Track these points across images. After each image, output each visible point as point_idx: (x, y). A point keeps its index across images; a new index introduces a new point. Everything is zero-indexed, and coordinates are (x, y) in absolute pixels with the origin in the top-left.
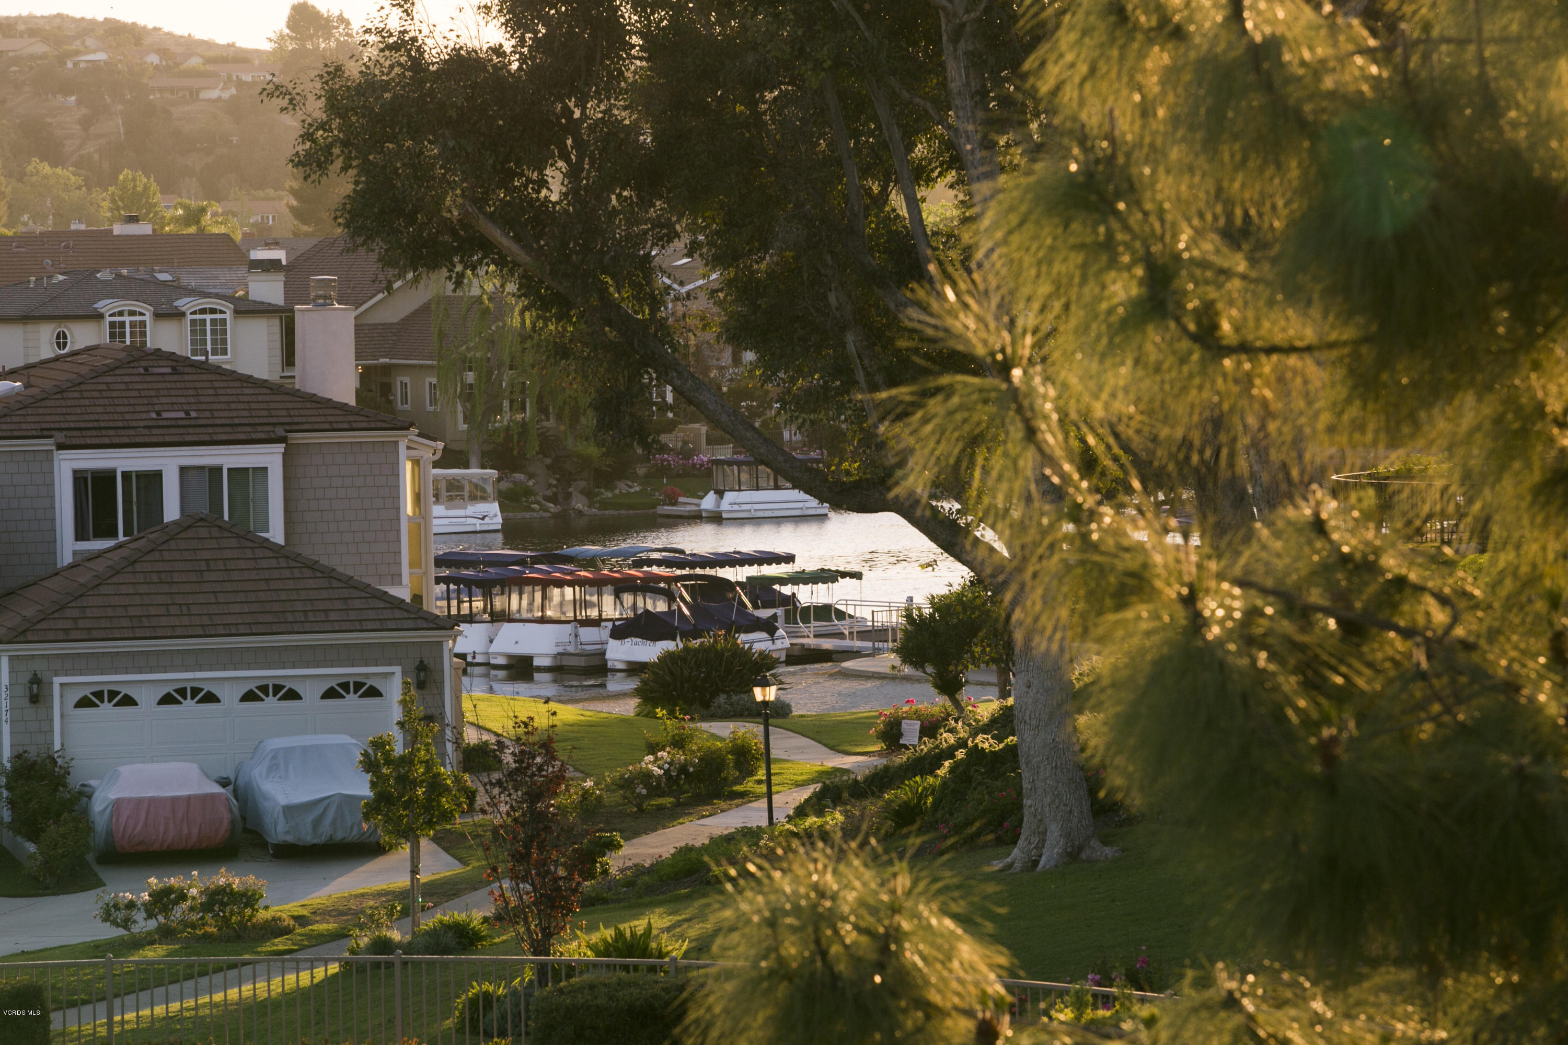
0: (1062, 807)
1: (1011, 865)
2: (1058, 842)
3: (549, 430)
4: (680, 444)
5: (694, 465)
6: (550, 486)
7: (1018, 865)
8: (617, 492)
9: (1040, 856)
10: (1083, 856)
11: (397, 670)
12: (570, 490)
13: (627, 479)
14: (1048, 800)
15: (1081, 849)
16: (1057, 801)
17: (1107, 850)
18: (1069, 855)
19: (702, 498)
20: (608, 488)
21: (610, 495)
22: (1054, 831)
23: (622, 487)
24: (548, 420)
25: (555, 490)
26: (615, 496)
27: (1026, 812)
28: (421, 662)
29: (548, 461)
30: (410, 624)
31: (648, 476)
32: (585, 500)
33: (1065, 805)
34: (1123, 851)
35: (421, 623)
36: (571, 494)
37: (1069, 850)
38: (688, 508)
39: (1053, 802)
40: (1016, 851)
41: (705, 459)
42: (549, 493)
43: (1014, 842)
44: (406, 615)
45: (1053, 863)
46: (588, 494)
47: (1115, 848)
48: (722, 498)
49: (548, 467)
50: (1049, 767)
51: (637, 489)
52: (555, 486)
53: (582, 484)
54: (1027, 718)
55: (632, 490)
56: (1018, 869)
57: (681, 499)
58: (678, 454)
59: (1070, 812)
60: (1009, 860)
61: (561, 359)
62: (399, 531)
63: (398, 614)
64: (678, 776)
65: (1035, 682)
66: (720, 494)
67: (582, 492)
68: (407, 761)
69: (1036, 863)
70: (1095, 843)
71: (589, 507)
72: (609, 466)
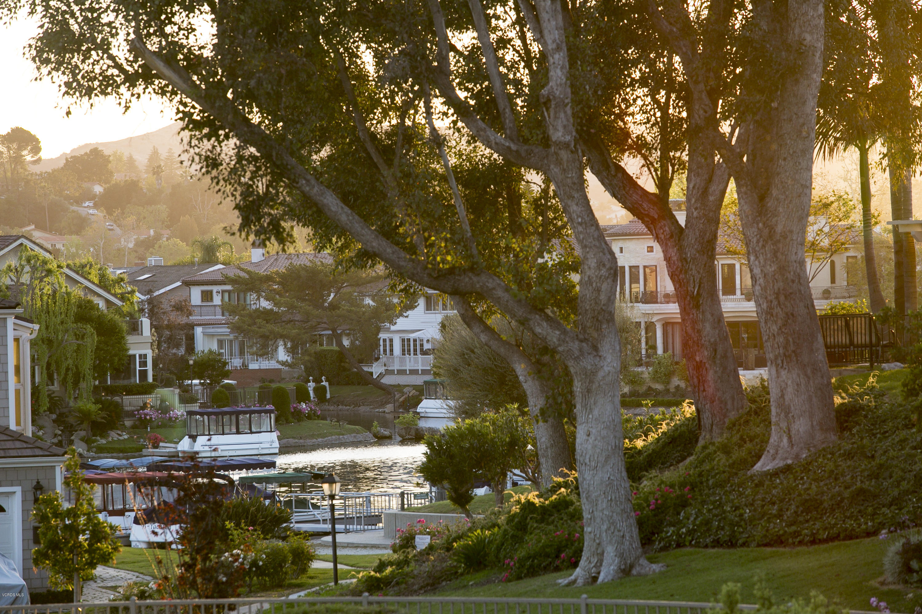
0: (616, 533)
1: (575, 581)
2: (614, 561)
3: (54, 392)
4: (159, 402)
5: (170, 418)
6: (56, 435)
7: (580, 581)
8: (110, 439)
9: (599, 573)
10: (634, 572)
11: (18, 489)
12: (72, 438)
13: (118, 429)
14: (604, 527)
15: (632, 566)
16: (612, 528)
17: (654, 566)
18: (623, 571)
19: (177, 443)
20: (102, 437)
21: (104, 441)
22: (610, 552)
23: (113, 435)
24: (53, 385)
25: (60, 438)
26: (108, 442)
27: (586, 537)
28: (38, 482)
29: (54, 416)
30: (29, 452)
31: (134, 427)
32: (84, 445)
33: (619, 531)
34: (668, 566)
35: (38, 452)
36: (73, 441)
37: (623, 567)
38: (168, 450)
39: (609, 528)
40: (578, 570)
41: (179, 413)
42: (55, 440)
43: (575, 565)
44: (25, 445)
45: (610, 577)
46: (87, 441)
47: (660, 565)
48: (195, 441)
49: (54, 421)
50: (605, 501)
51: (126, 437)
52: (60, 435)
53: (83, 433)
54: (587, 461)
55: (121, 438)
56: (581, 584)
57: (161, 444)
58: (157, 410)
59: (623, 536)
60: (573, 577)
61: (213, 169)
62: (7, 390)
63: (18, 444)
64: (250, 568)
65: (594, 431)
66: (193, 438)
67: (82, 439)
68: (72, 513)
69: (595, 579)
70: (643, 561)
71: (88, 451)
72: (103, 418)
